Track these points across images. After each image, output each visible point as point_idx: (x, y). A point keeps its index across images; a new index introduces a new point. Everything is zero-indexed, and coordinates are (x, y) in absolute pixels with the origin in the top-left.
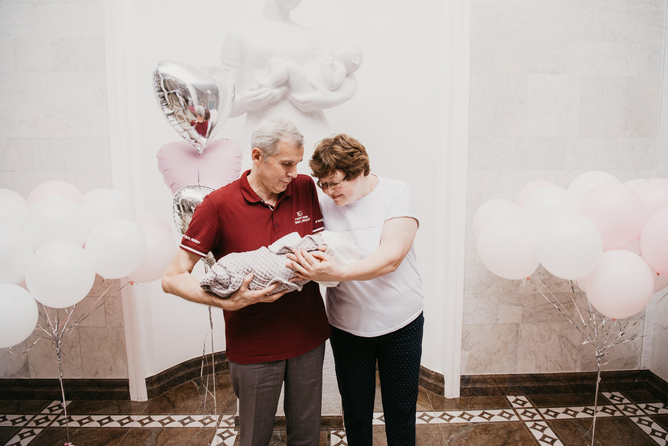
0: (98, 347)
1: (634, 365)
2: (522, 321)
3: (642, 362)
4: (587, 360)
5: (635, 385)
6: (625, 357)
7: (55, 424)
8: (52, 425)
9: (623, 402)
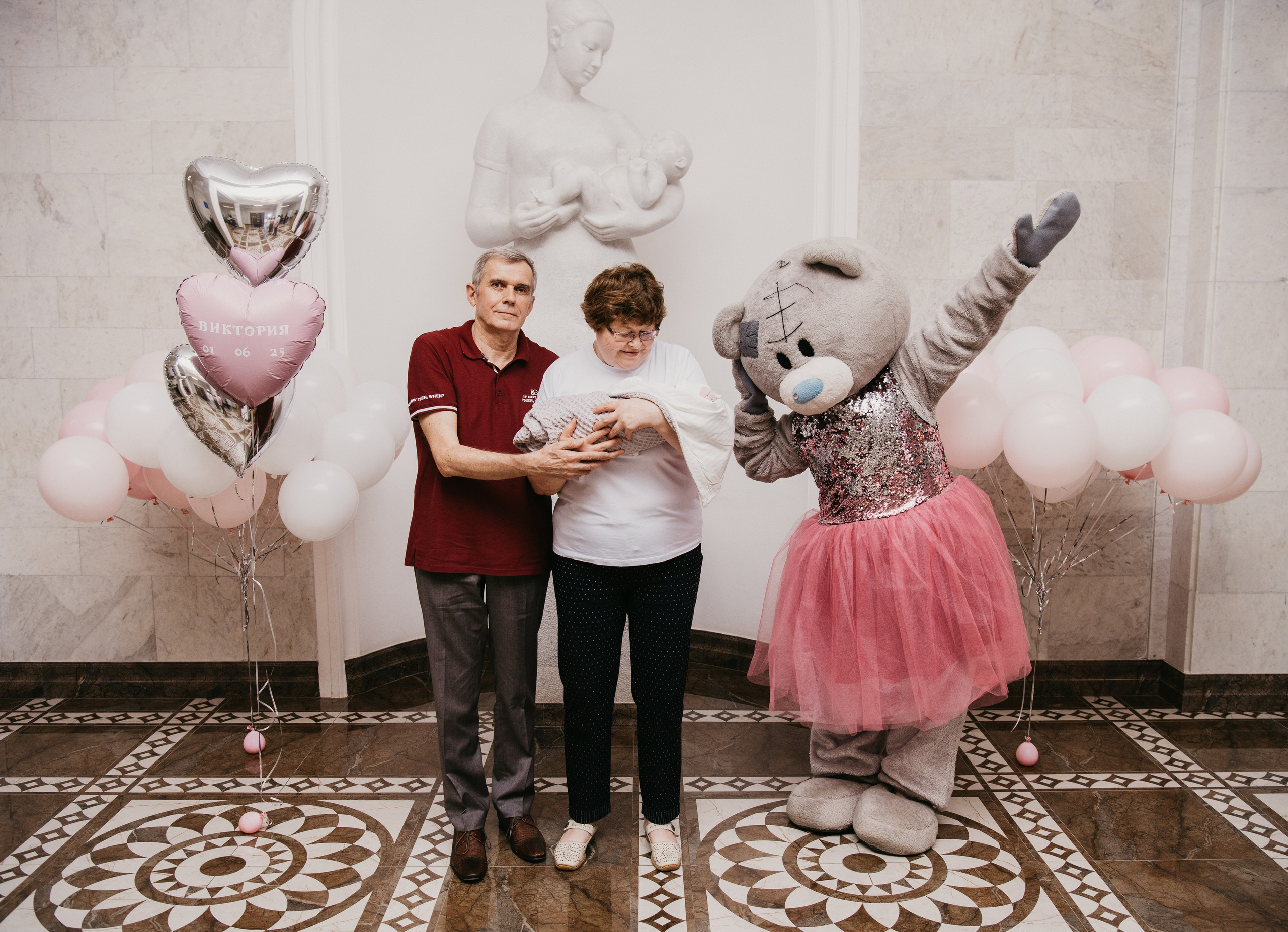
0: (270, 610)
1: (1137, 651)
3: (1150, 647)
4: (1057, 641)
5: (1140, 684)
6: (1122, 638)
7: (211, 721)
8: (207, 722)
9: (1112, 707)
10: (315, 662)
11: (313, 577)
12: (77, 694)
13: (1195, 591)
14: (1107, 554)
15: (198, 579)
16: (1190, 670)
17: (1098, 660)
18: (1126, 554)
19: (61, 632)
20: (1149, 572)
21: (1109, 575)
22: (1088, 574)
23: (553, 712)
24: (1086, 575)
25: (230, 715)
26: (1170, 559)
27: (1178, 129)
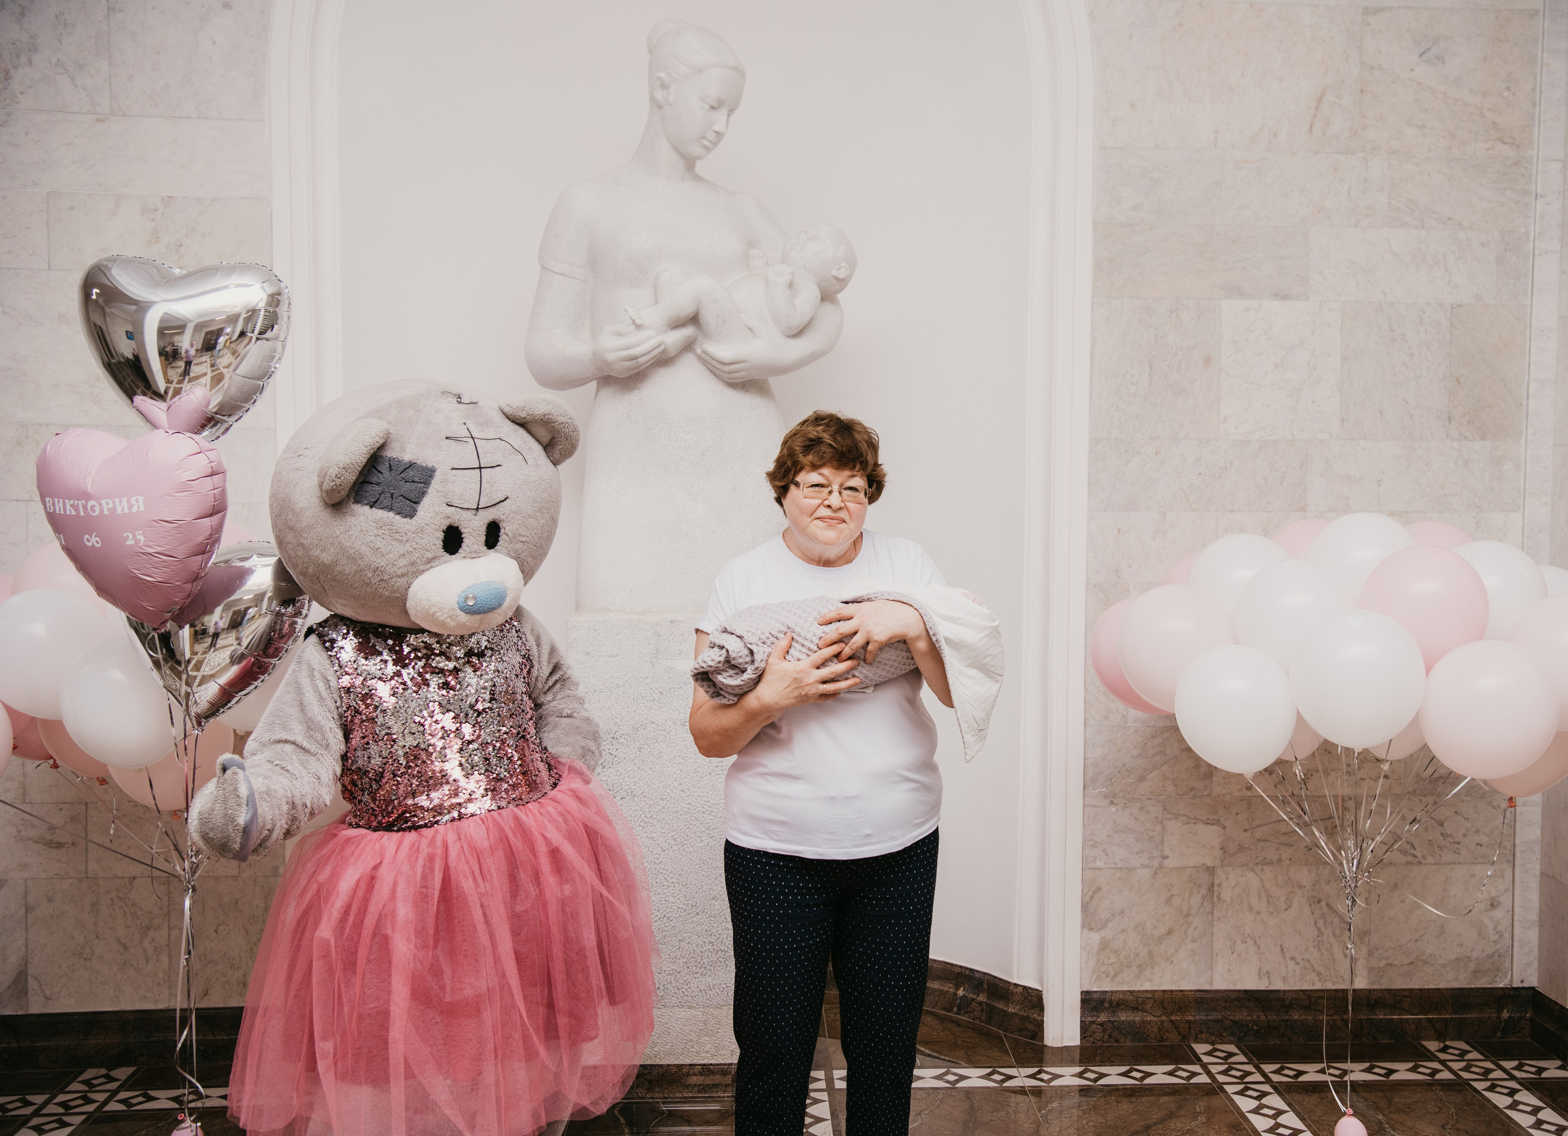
0: (214, 927)
1: (1498, 975)
2: (1223, 861)
3: (1515, 969)
4: (1382, 959)
5: (1503, 1024)
6: (1474, 955)
7: (113, 1106)
8: (107, 1108)
9: (1466, 1058)
14: (1449, 832)
15: (101, 882)
17: (1440, 987)
18: (1477, 832)
20: (1511, 858)
21: (1454, 863)
22: (1423, 861)
23: (649, 1077)
24: (1420, 863)
25: (145, 1095)
26: (1540, 839)
27: (1537, 231)
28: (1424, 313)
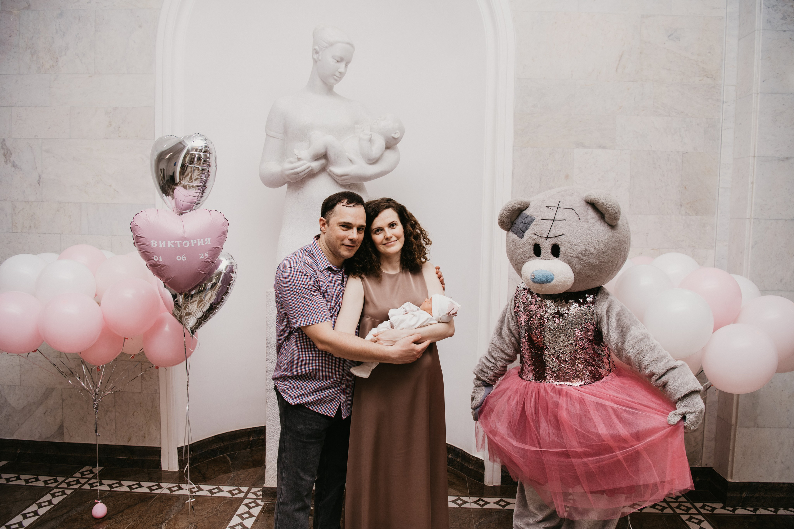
0: (132, 413)
1: (695, 462)
3: (703, 459)
7: (86, 486)
8: (83, 487)
10: (159, 447)
11: (159, 394)
12: (16, 459)
13: (736, 426)
16: (731, 478)
19: (8, 420)
25: (100, 483)
26: (718, 401)
27: (724, 118)
28: (670, 156)
